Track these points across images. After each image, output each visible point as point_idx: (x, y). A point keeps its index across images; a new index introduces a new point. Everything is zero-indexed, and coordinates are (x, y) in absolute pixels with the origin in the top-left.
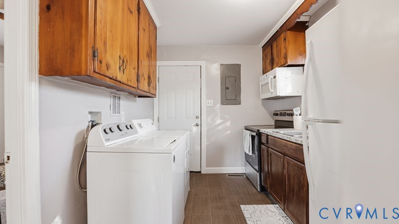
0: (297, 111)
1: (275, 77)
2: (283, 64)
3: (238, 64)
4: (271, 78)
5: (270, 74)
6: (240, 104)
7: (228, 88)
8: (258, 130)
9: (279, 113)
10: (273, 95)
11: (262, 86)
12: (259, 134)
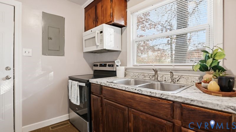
0: (118, 62)
1: (101, 32)
2: (108, 21)
3: (63, 17)
4: (98, 33)
5: (97, 29)
6: (63, 55)
7: (51, 39)
8: (88, 81)
9: (99, 64)
10: (99, 48)
11: (85, 40)
12: (89, 84)
